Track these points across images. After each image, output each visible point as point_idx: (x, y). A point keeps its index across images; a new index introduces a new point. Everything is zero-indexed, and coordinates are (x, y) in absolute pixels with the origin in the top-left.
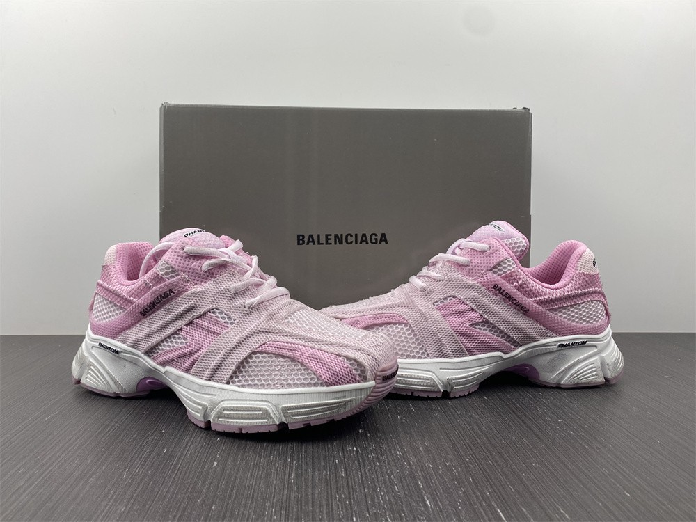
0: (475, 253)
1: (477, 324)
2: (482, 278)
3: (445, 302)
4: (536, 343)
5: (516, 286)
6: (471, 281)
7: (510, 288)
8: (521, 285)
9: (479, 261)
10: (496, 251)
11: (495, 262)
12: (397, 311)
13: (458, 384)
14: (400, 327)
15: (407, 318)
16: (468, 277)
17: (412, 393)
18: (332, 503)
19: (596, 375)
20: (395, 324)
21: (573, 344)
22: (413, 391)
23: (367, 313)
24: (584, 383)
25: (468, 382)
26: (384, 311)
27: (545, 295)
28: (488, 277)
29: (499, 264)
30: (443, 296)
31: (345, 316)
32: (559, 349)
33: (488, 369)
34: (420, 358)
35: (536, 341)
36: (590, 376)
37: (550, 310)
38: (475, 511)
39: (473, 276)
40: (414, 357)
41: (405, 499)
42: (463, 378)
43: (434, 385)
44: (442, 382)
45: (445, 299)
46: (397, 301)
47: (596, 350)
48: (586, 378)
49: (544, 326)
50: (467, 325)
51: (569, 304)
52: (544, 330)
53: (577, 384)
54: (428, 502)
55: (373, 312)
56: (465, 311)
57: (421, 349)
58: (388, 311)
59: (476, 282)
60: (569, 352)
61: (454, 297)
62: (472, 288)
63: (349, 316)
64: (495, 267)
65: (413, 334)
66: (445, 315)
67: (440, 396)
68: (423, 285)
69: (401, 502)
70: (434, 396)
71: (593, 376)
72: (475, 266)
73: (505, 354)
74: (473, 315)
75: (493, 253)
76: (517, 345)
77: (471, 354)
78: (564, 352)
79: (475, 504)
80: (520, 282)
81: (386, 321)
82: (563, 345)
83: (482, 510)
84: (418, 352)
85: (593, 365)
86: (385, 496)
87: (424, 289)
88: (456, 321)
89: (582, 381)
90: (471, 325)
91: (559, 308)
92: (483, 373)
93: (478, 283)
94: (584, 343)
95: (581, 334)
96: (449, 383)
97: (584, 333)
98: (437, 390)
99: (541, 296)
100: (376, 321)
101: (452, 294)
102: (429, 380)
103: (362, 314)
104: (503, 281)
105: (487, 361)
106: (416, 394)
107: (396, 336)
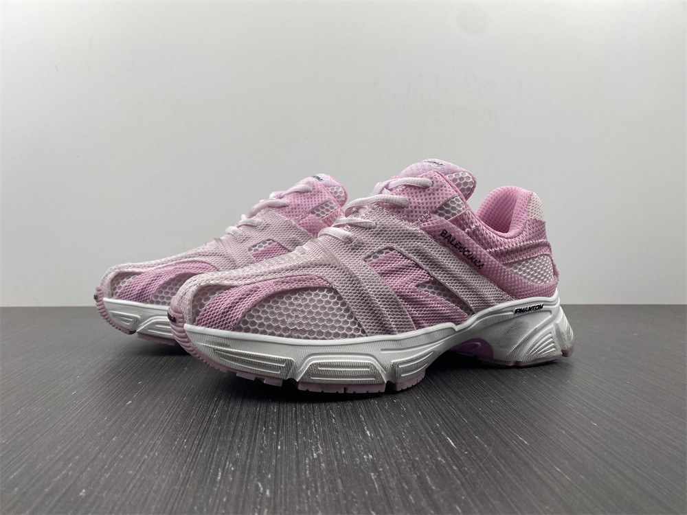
0: (413, 190)
1: (423, 285)
2: (426, 223)
3: (382, 256)
4: (490, 309)
5: (468, 233)
6: (411, 227)
7: (461, 234)
8: (474, 232)
9: (420, 201)
10: (442, 186)
11: (442, 201)
12: (313, 272)
13: (406, 370)
14: (321, 294)
15: (330, 280)
16: (407, 222)
17: (345, 389)
18: (256, 434)
19: (554, 347)
20: (314, 289)
21: (530, 309)
22: (346, 386)
23: (270, 277)
24: (544, 358)
25: (417, 366)
26: (296, 273)
27: (501, 245)
28: (434, 221)
29: (446, 204)
30: (376, 249)
31: (236, 283)
32: (516, 315)
33: (437, 346)
34: (353, 336)
35: (490, 306)
36: (548, 349)
37: (505, 265)
38: (421, 439)
39: (413, 221)
40: (345, 336)
41: (343, 430)
42: (412, 360)
43: (376, 374)
44: (385, 368)
45: (380, 252)
46: (311, 258)
47: (550, 316)
48: (545, 351)
49: (499, 287)
50: (412, 286)
51: (525, 258)
52: (499, 292)
53: (536, 360)
54: (368, 432)
55: (279, 275)
56: (407, 267)
57: (354, 323)
58: (301, 273)
59: (418, 228)
60: (526, 319)
61: (392, 249)
62: (413, 236)
63: (240, 282)
64: (441, 208)
65: (340, 302)
66: (382, 274)
67: (383, 390)
68: (347, 233)
69: (338, 432)
70: (375, 390)
71: (551, 348)
72: (415, 207)
73: (457, 324)
74: (419, 272)
75: (437, 190)
76: (471, 312)
77: (419, 326)
78: (521, 319)
79: (422, 433)
80: (473, 227)
81: (300, 286)
82: (521, 311)
83: (429, 439)
84: (349, 329)
85: (550, 335)
86: (319, 427)
87: (348, 240)
88: (396, 282)
89: (540, 356)
90: (417, 286)
91: (515, 262)
92: (434, 352)
93: (421, 229)
94: (540, 307)
95: (537, 296)
96: (394, 371)
97: (539, 295)
98: (378, 381)
99: (496, 246)
100: (286, 287)
101: (390, 245)
102: (368, 367)
103: (261, 278)
104: (454, 226)
105: (437, 336)
106: (350, 391)
107: (317, 307)
